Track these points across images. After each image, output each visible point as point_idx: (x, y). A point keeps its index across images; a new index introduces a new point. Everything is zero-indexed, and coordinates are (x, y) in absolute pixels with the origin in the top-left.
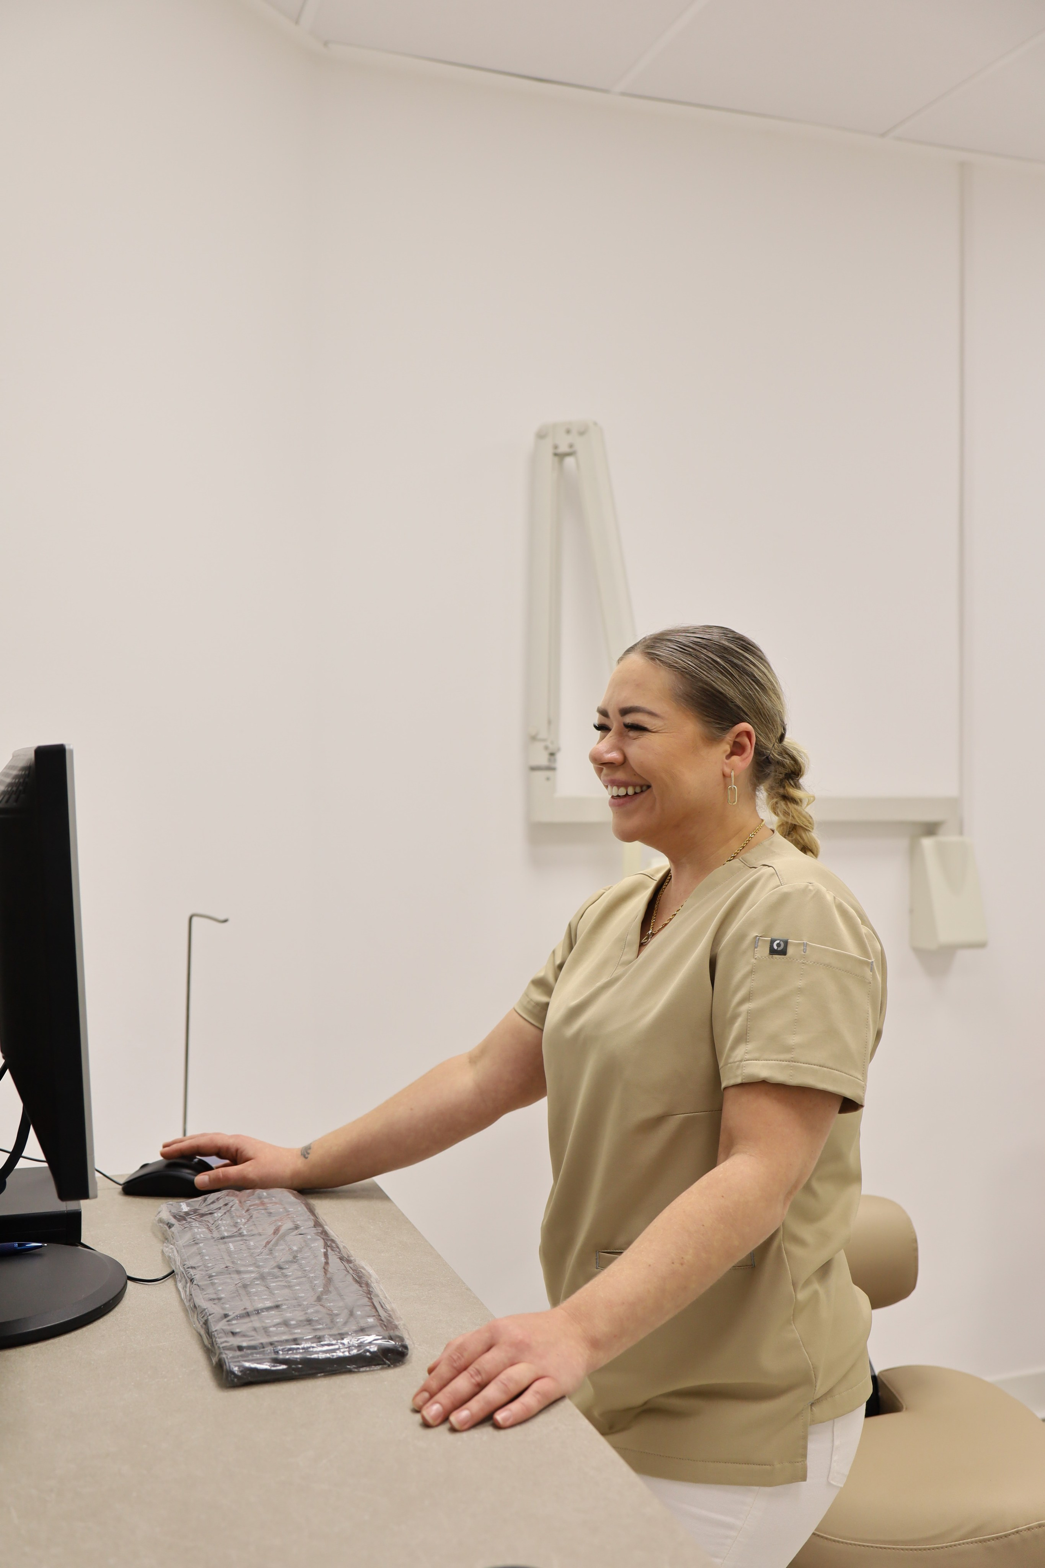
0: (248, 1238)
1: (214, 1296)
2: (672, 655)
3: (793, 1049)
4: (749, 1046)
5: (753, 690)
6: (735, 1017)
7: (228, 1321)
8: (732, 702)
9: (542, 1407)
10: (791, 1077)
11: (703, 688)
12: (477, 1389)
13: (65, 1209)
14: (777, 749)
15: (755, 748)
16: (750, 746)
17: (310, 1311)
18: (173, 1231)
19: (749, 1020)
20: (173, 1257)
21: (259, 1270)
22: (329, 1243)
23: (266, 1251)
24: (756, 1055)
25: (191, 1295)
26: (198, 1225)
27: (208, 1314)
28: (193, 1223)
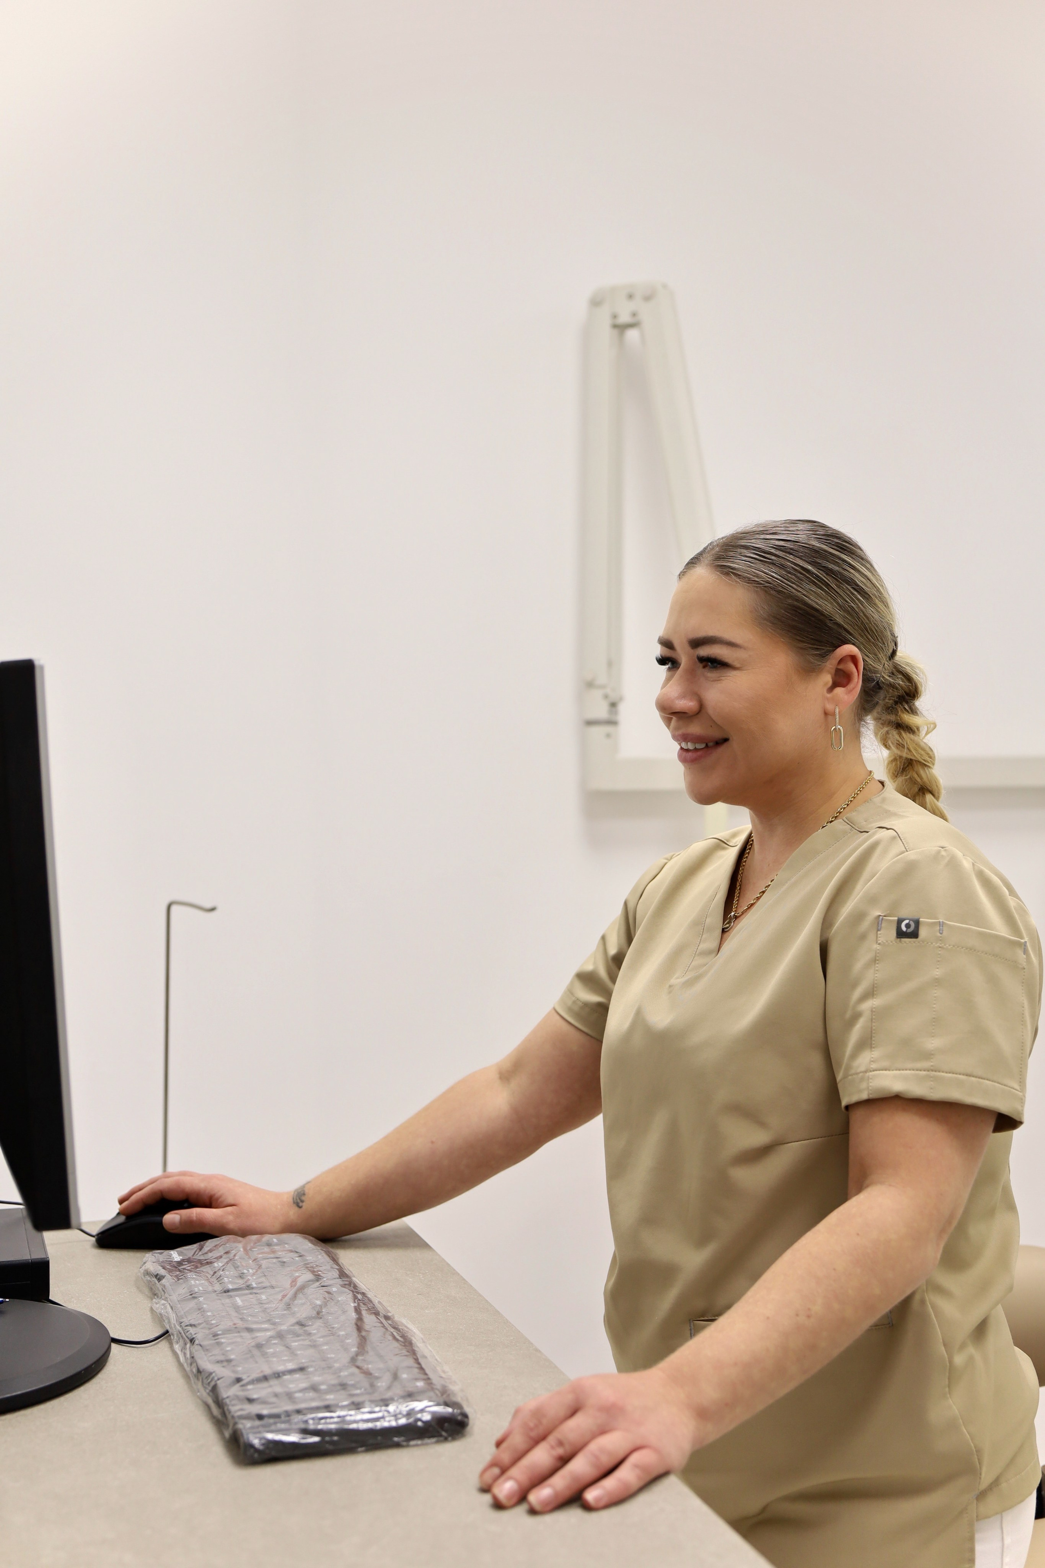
0: (258, 1291)
1: (222, 1358)
2: (751, 567)
3: (933, 1055)
4: (876, 1054)
5: (855, 602)
6: (856, 1016)
7: (242, 1386)
8: (831, 620)
9: (641, 1484)
10: (932, 1091)
11: (794, 606)
12: (559, 1464)
13: (30, 1258)
14: (888, 669)
15: (863, 675)
16: (857, 674)
17: (344, 1373)
18: (165, 1283)
19: (874, 1020)
20: (166, 1315)
21: (275, 1327)
22: (360, 1296)
23: (282, 1305)
24: (885, 1064)
25: (193, 1357)
26: (194, 1276)
27: (216, 1378)
28: (188, 1275)
